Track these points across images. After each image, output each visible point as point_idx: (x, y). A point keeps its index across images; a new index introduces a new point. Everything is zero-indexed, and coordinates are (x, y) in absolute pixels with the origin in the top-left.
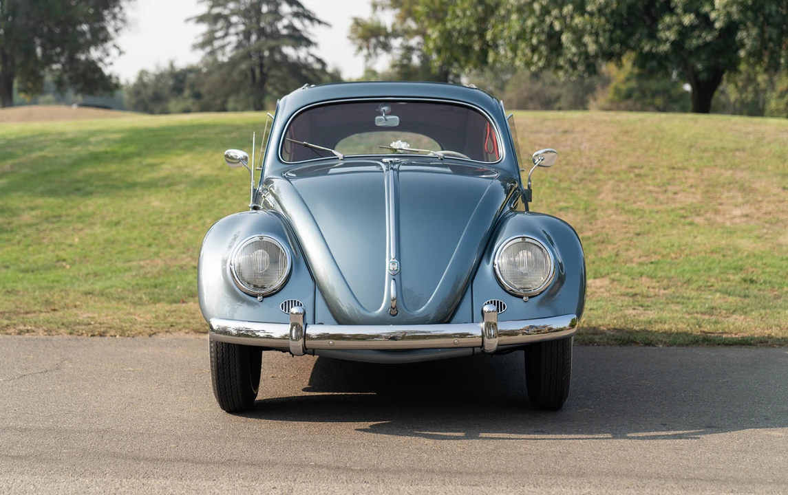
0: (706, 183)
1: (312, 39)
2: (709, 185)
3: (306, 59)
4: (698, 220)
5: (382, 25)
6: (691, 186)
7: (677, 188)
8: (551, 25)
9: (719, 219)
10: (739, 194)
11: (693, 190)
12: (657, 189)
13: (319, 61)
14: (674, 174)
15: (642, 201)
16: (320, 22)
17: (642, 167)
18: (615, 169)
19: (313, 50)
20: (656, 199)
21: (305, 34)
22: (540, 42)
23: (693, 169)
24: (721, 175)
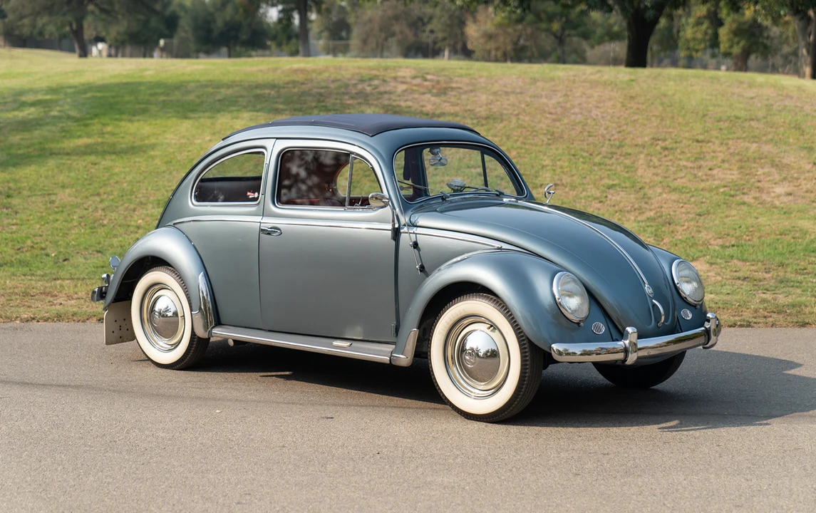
0: (737, 158)
2: (741, 161)
4: (746, 198)
6: (723, 161)
7: (710, 164)
9: (764, 197)
10: (773, 170)
11: (726, 165)
12: (690, 165)
14: (701, 147)
15: (681, 178)
17: (665, 140)
18: (640, 141)
20: (695, 176)
23: (717, 142)
24: (747, 149)
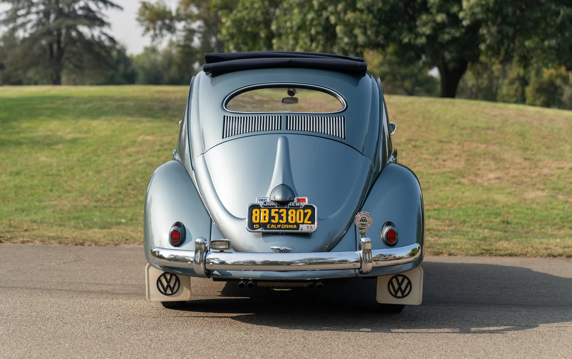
0: (467, 153)
1: (105, 19)
2: (469, 155)
3: (99, 37)
4: (463, 181)
5: (168, 9)
6: (456, 156)
7: (445, 157)
8: (328, 19)
9: (479, 180)
10: (492, 162)
11: (457, 158)
12: (430, 157)
13: (111, 39)
14: (442, 146)
15: (420, 166)
16: (112, 5)
17: (417, 140)
19: (106, 29)
20: (431, 165)
21: (99, 16)
22: (318, 33)
23: (456, 143)
24: (478, 147)
